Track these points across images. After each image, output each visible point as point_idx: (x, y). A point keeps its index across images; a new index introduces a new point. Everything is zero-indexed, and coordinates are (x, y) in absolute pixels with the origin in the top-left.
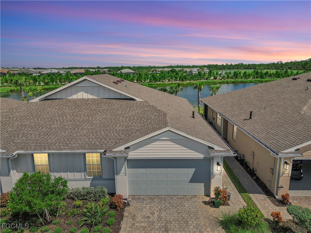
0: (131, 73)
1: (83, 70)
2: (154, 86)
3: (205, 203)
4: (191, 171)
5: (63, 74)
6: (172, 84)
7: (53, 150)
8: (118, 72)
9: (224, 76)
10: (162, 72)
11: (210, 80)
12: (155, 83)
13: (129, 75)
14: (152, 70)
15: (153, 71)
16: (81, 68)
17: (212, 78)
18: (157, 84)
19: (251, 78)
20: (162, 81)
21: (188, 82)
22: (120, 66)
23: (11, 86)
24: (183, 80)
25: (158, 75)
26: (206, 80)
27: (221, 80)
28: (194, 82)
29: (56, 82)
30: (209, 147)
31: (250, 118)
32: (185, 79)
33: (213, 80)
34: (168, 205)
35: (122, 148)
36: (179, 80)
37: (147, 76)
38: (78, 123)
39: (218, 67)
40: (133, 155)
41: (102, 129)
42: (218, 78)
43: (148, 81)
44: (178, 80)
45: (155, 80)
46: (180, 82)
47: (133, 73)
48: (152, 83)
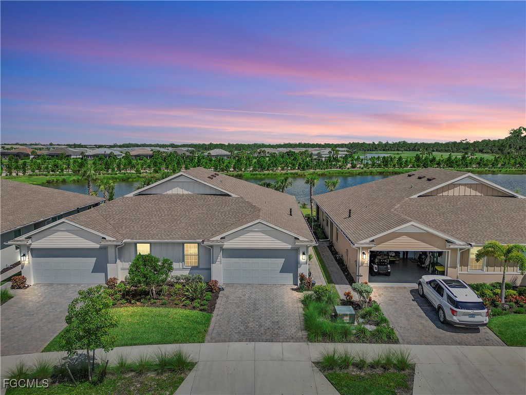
0: (225, 156)
1: (149, 149)
2: (259, 176)
3: (293, 289)
4: (281, 262)
5: (119, 155)
6: (287, 174)
7: (156, 239)
8: (204, 154)
9: (367, 163)
10: (273, 155)
11: (346, 169)
12: (261, 173)
13: (223, 159)
14: (258, 150)
15: (259, 153)
16: (144, 145)
17: (349, 165)
18: (264, 175)
19: (409, 166)
20: (272, 170)
21: (312, 171)
22: (207, 143)
23: (47, 176)
24: (303, 169)
25: (267, 159)
26: (340, 168)
27: (362, 169)
28: (320, 172)
29: (113, 170)
30: (296, 238)
31: (350, 216)
32: (307, 166)
33: (350, 169)
34: (259, 290)
35: (218, 238)
36: (299, 168)
37: (250, 161)
38: (176, 217)
39: (366, 147)
40: (227, 245)
41: (199, 222)
42: (358, 166)
43: (251, 169)
44: (297, 168)
45: (262, 168)
46: (299, 172)
47: (228, 156)
48: (257, 172)
